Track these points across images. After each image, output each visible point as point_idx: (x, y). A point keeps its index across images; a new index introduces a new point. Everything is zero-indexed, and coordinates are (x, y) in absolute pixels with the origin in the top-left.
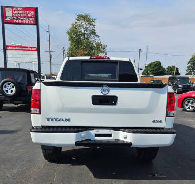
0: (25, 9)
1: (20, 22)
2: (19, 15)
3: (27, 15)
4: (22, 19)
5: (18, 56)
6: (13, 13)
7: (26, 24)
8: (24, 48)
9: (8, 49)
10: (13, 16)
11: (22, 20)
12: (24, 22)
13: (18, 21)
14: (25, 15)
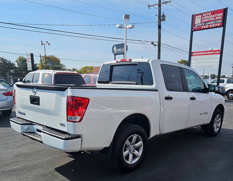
0: (214, 13)
1: (207, 27)
2: (207, 20)
3: (215, 18)
4: (210, 23)
5: (202, 61)
6: (202, 19)
7: (212, 28)
8: (207, 53)
9: (193, 55)
10: (201, 23)
11: (209, 25)
12: (211, 26)
13: (205, 27)
14: (213, 19)
